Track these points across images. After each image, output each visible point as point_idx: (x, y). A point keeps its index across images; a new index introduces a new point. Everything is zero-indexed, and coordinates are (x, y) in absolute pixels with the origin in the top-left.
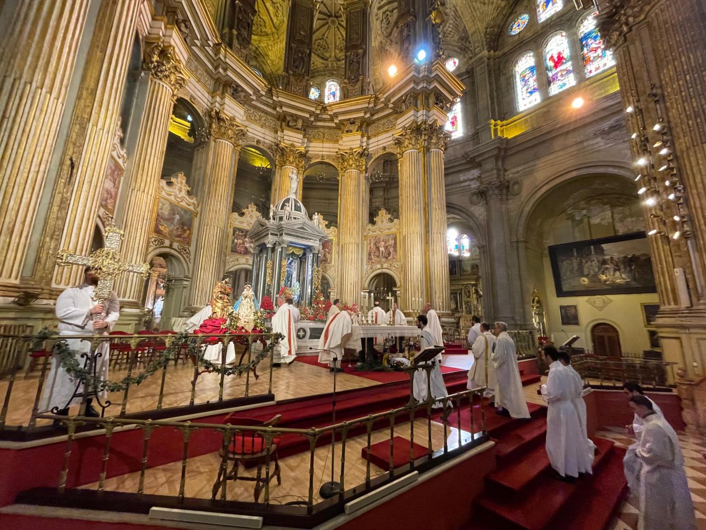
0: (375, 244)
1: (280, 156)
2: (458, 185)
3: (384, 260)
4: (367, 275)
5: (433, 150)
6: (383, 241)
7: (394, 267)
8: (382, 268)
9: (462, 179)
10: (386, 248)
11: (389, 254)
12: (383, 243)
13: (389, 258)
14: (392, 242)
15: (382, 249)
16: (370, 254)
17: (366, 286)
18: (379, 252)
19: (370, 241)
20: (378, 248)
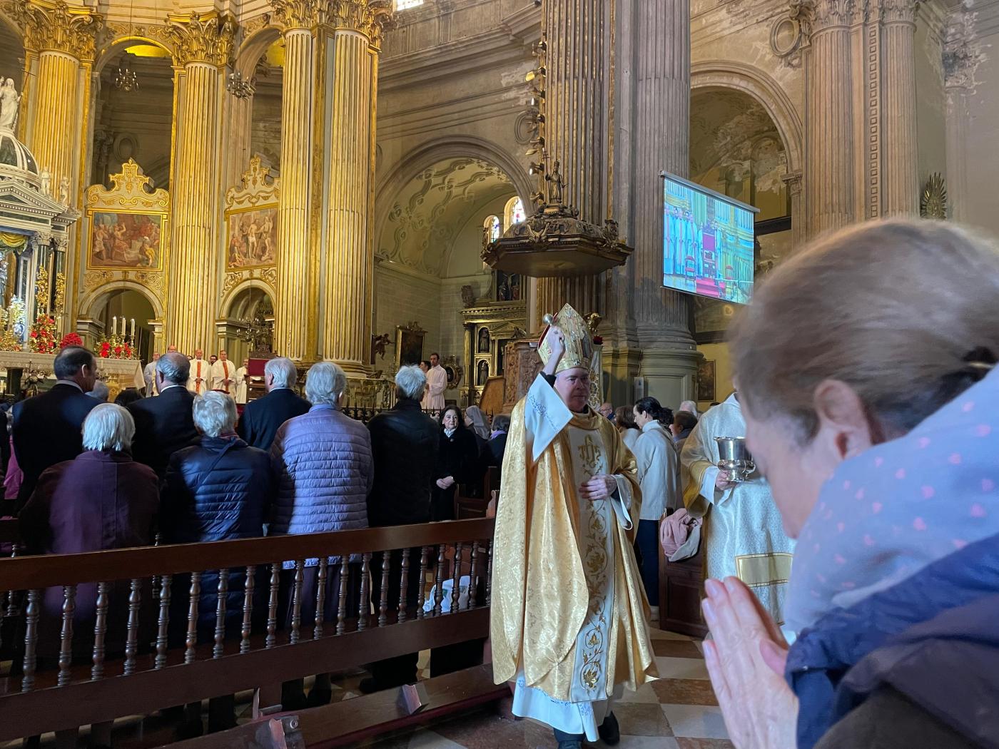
0: (241, 230)
1: (32, 29)
2: (495, 98)
3: (255, 262)
4: (226, 292)
5: (340, 33)
6: (255, 222)
7: (271, 275)
8: (252, 278)
9: (504, 83)
10: (259, 236)
11: (264, 249)
12: (254, 227)
13: (263, 258)
14: (268, 225)
15: (252, 239)
16: (231, 250)
17: (224, 314)
18: (248, 244)
19: (234, 223)
20: (245, 237)
